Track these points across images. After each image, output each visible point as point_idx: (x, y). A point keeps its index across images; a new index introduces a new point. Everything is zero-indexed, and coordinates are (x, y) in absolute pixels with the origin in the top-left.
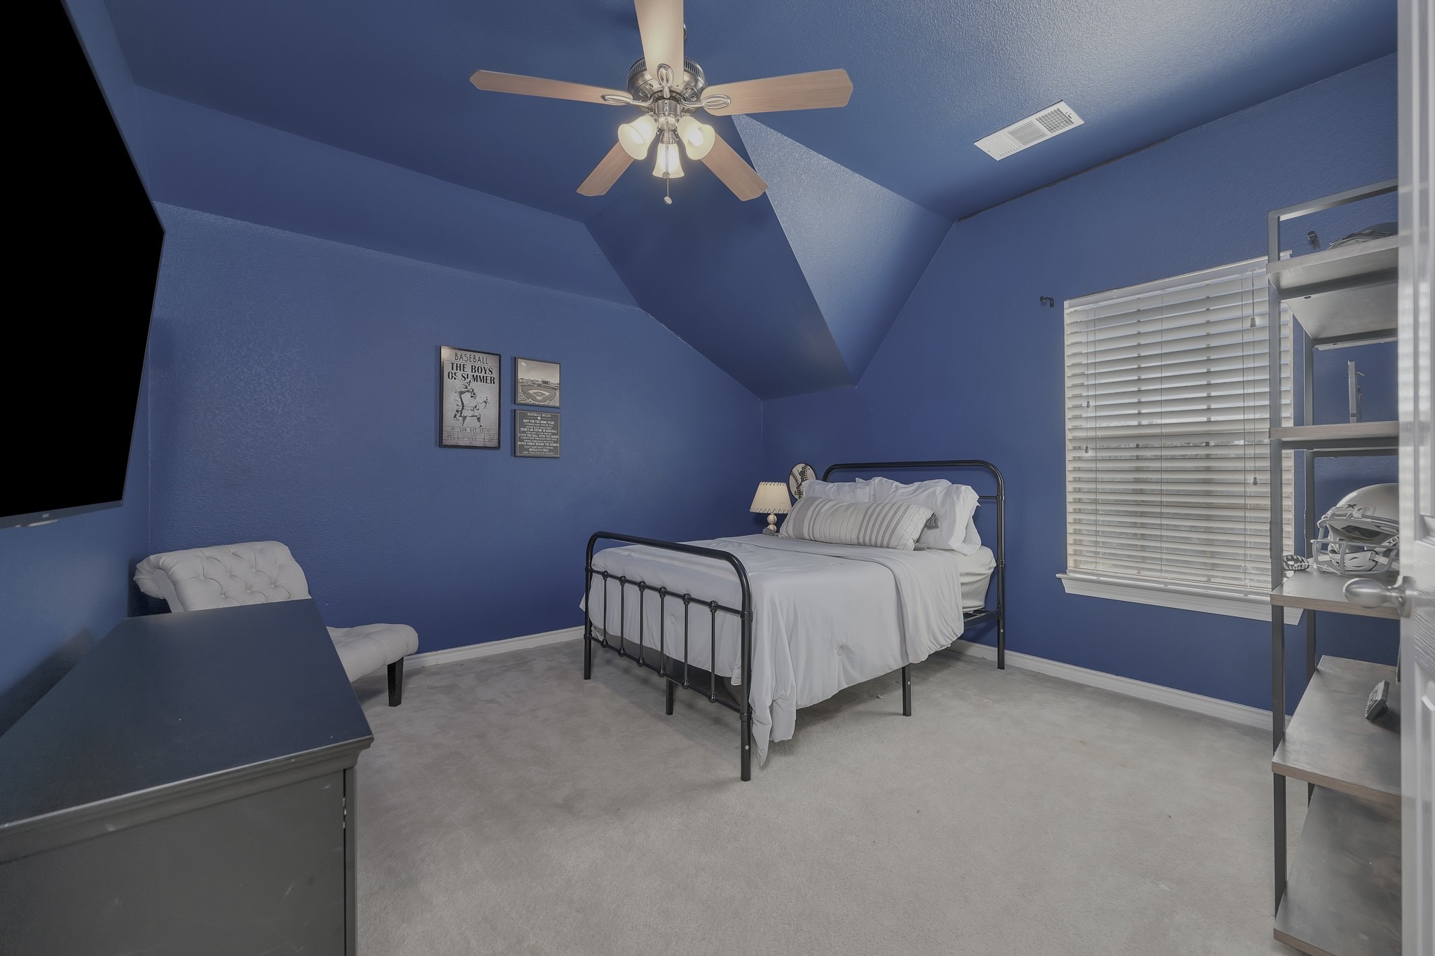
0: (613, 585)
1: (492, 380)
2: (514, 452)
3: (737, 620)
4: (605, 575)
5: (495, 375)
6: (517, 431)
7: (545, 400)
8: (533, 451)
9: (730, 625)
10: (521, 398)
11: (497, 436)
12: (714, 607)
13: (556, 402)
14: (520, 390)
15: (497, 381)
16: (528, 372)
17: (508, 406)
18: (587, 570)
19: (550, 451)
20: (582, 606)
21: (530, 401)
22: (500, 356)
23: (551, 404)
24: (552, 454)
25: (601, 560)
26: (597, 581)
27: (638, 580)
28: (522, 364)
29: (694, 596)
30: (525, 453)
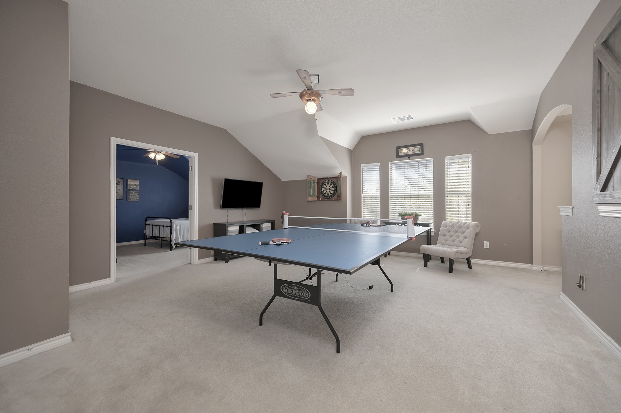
0: (151, 227)
1: (121, 184)
2: (127, 200)
3: (170, 227)
4: (149, 225)
5: (122, 183)
6: (128, 195)
7: (135, 188)
8: (132, 200)
9: (169, 228)
10: (129, 188)
11: (122, 197)
12: (167, 226)
13: (138, 189)
14: (128, 186)
15: (122, 184)
16: (130, 182)
17: (125, 190)
18: (145, 224)
19: (137, 200)
20: (144, 232)
21: (131, 189)
22: (123, 179)
23: (137, 189)
24: (137, 201)
25: (148, 222)
26: (147, 226)
27: (155, 224)
28: (129, 180)
29: (161, 225)
30: (130, 200)
